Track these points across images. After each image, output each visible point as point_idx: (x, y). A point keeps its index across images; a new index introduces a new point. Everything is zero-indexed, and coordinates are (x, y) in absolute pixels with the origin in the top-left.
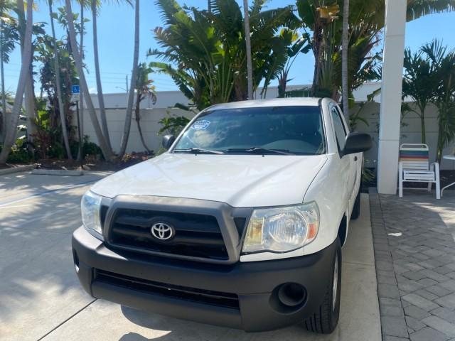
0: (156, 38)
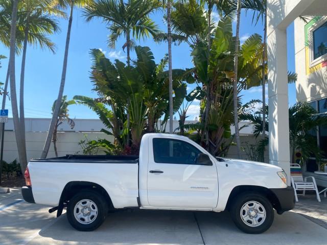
0: (90, 77)
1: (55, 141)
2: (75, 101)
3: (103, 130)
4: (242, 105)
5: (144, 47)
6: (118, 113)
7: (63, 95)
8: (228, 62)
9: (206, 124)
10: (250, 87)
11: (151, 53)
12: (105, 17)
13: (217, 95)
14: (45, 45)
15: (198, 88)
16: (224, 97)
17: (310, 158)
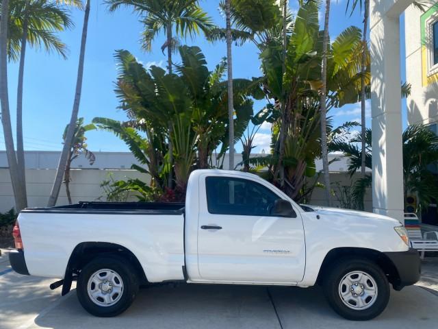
0: (115, 90)
1: (67, 182)
2: (95, 125)
3: (135, 167)
4: (333, 129)
5: (192, 47)
6: (156, 142)
7: (78, 118)
8: (313, 67)
9: (280, 157)
10: (343, 105)
11: (202, 56)
12: (136, 5)
13: (298, 115)
14: (52, 47)
15: (270, 106)
16: (306, 119)
17: (431, 205)
